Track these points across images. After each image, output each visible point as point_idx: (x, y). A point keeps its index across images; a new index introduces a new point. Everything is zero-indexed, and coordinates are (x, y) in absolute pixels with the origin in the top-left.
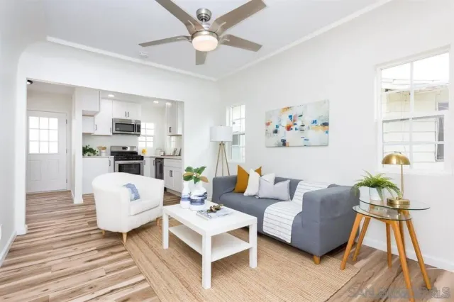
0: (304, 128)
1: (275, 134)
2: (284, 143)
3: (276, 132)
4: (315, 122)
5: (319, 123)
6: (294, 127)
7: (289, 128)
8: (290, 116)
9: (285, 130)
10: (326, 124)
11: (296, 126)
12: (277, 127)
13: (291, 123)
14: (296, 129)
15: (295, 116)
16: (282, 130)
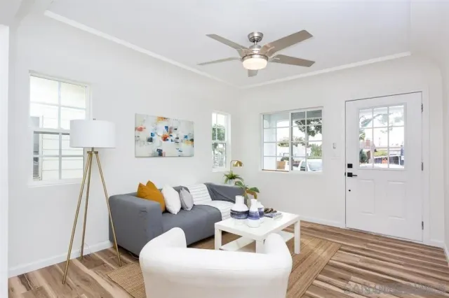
0: (178, 141)
1: (150, 143)
2: (160, 153)
3: (150, 140)
4: (186, 137)
5: (189, 138)
6: (170, 138)
7: (165, 139)
8: (167, 127)
9: (161, 140)
10: (192, 140)
11: (171, 138)
12: (152, 135)
13: (167, 134)
14: (172, 141)
15: (171, 128)
16: (158, 140)
